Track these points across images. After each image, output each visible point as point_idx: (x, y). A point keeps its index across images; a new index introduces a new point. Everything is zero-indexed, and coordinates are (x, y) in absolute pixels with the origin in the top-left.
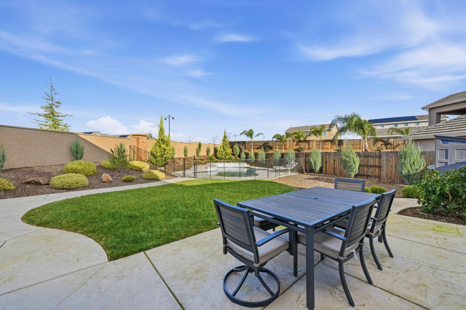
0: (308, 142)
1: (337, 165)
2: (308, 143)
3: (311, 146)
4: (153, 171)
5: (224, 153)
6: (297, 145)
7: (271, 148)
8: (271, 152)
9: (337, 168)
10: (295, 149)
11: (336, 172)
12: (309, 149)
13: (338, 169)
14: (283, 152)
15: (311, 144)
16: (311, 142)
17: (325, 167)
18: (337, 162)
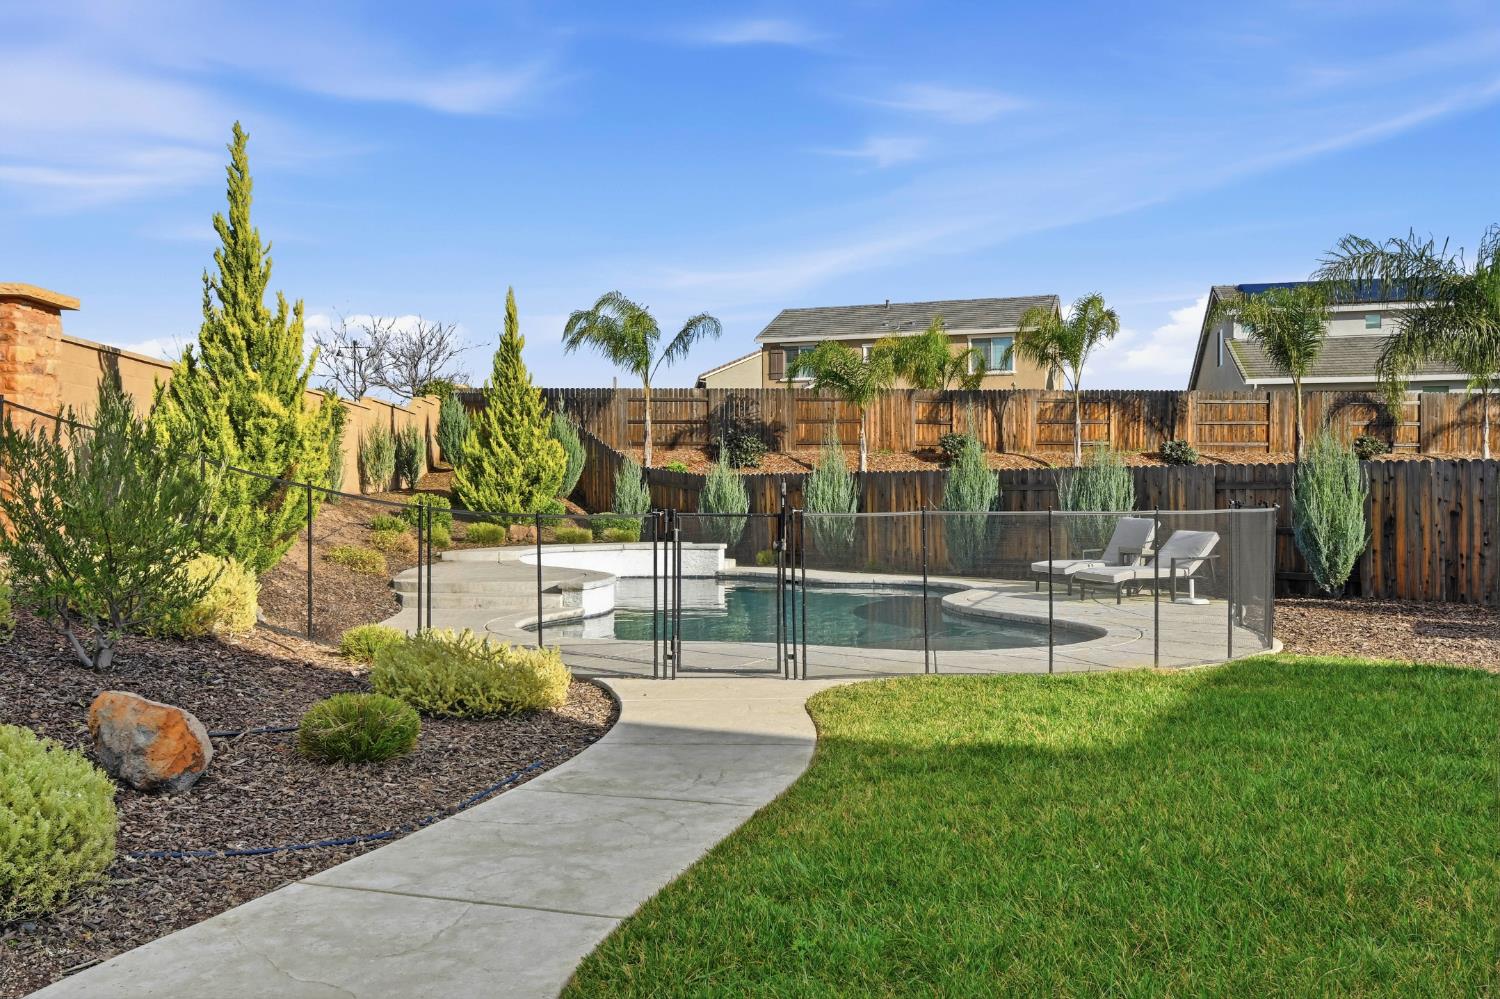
0: (995, 400)
1: (1477, 541)
2: (994, 408)
3: (1010, 427)
4: (380, 626)
5: (518, 472)
6: (932, 420)
7: (771, 438)
8: (772, 464)
9: (1476, 561)
10: (916, 448)
11: (1470, 581)
12: (1000, 448)
13: (1482, 564)
14: (860, 467)
15: (1010, 416)
16: (1011, 404)
17: (1379, 557)
18: (1477, 521)
